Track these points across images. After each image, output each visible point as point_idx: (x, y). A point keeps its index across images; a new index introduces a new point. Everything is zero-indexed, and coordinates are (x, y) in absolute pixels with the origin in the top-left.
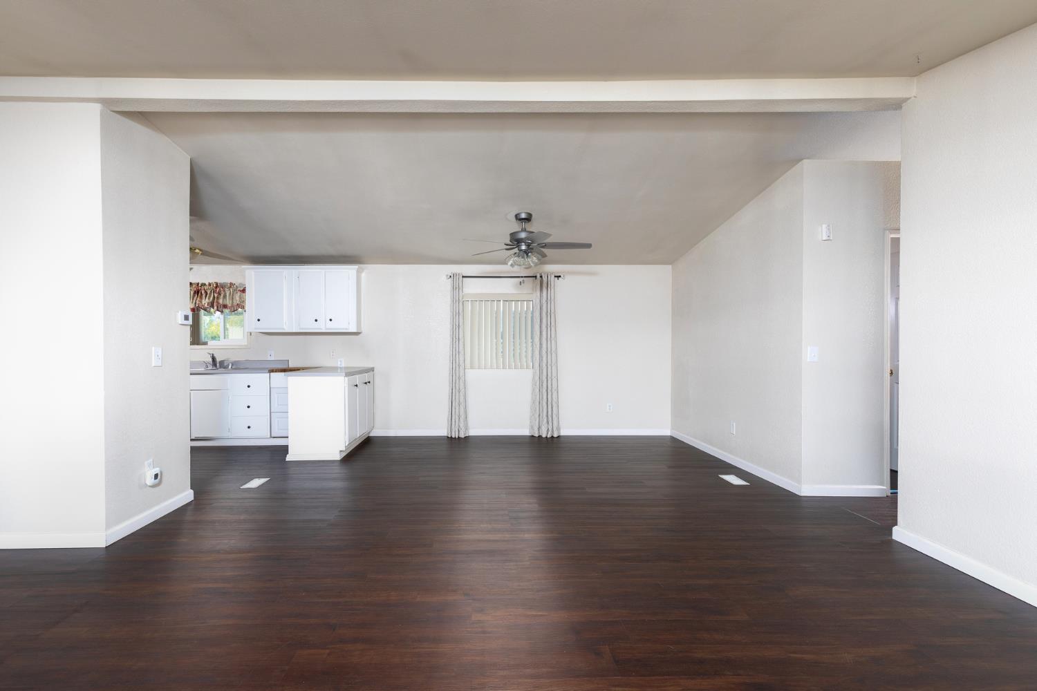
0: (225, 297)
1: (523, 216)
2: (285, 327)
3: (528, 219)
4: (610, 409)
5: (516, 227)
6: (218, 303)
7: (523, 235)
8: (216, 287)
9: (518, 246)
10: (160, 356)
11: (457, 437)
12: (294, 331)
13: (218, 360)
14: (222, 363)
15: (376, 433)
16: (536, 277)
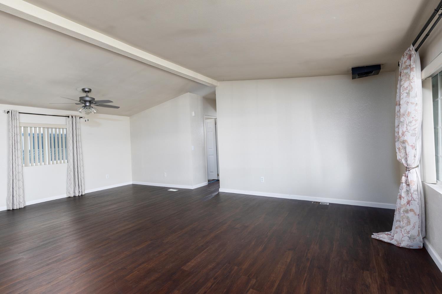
1: (87, 90)
3: (90, 91)
4: (107, 177)
7: (88, 99)
9: (85, 104)
16: (68, 117)
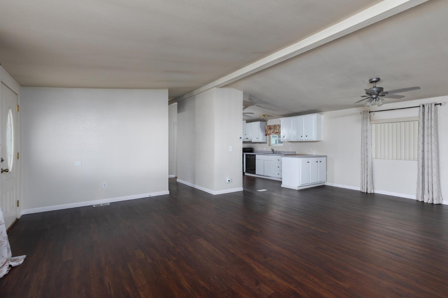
0: (277, 129)
1: (374, 80)
2: (292, 139)
3: (378, 80)
5: (369, 86)
6: (275, 132)
8: (274, 126)
10: (232, 149)
11: (365, 192)
12: (295, 141)
13: (275, 150)
14: (276, 152)
15: (328, 184)
16: (420, 106)
